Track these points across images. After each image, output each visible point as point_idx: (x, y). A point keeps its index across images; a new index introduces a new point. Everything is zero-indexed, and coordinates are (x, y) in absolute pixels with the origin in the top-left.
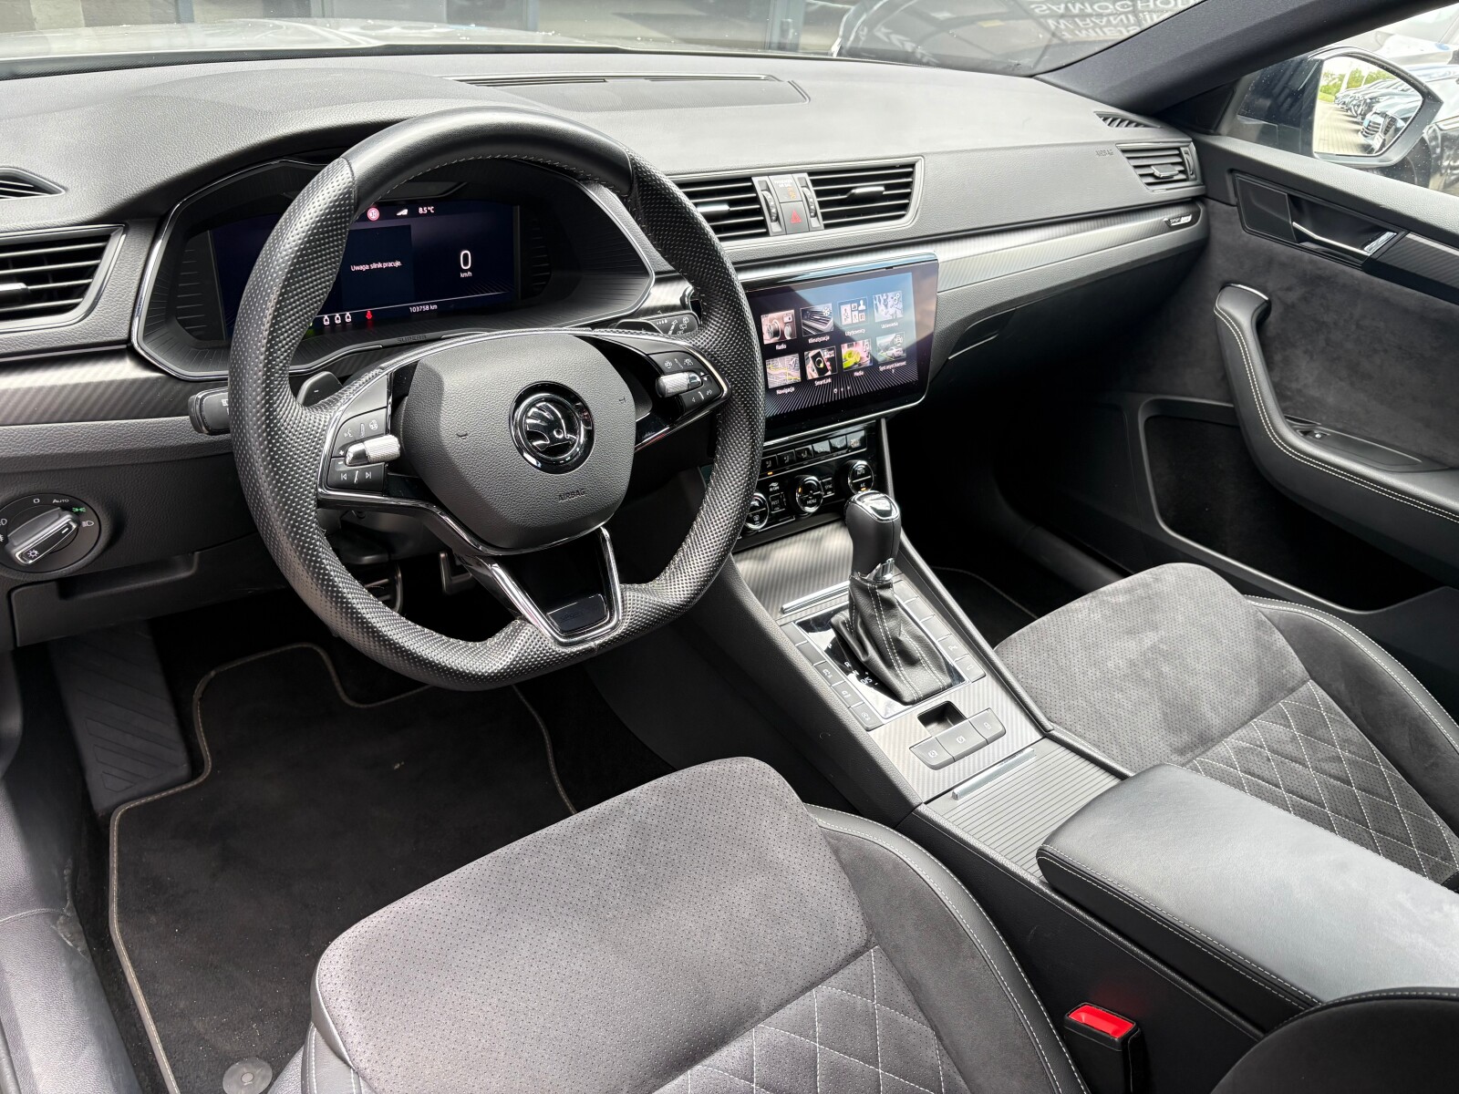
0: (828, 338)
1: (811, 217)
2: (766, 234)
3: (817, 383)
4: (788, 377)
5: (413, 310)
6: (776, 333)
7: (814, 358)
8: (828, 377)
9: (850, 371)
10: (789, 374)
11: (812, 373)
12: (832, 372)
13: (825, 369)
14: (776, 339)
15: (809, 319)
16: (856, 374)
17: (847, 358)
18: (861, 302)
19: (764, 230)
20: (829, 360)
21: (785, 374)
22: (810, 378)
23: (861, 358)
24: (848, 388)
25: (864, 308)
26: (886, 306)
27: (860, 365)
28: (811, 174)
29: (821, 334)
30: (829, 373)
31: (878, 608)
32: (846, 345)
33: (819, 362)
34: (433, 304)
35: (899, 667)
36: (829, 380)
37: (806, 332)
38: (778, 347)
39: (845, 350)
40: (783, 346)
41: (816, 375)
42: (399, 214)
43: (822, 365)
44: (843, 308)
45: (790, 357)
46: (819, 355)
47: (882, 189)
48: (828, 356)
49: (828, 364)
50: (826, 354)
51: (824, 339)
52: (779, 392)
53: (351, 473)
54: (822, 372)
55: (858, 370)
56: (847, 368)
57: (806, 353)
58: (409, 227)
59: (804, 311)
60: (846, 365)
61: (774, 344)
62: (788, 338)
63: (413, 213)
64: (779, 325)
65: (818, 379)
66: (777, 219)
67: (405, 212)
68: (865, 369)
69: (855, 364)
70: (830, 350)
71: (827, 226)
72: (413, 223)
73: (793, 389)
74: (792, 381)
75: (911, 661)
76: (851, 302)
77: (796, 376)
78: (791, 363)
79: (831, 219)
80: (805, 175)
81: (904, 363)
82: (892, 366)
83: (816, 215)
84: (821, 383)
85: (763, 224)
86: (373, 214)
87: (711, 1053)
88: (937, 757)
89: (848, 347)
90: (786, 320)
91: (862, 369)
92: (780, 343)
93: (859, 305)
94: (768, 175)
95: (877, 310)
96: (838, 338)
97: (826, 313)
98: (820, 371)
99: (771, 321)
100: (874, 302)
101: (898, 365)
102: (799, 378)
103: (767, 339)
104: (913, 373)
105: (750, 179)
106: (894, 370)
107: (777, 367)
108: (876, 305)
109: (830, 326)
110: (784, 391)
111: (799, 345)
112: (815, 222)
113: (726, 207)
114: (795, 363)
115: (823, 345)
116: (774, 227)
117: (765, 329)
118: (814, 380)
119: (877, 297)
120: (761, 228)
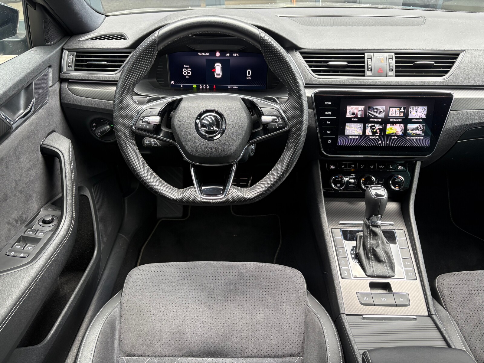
0: (381, 120)
1: (389, 71)
2: (364, 76)
3: (370, 137)
4: (356, 132)
5: (229, 87)
6: (353, 114)
7: (371, 127)
8: (377, 136)
9: (390, 136)
10: (357, 131)
11: (368, 132)
12: (380, 134)
13: (376, 132)
14: (353, 116)
15: (372, 111)
17: (389, 130)
18: (402, 108)
19: (364, 74)
20: (379, 129)
21: (355, 130)
22: (367, 134)
23: (397, 131)
24: (387, 142)
25: (403, 111)
26: (416, 112)
27: (396, 134)
28: (396, 54)
29: (377, 118)
30: (378, 134)
31: (370, 234)
32: (390, 124)
33: (374, 129)
34: (236, 86)
35: (372, 260)
36: (378, 137)
37: (369, 116)
38: (353, 119)
39: (389, 126)
40: (356, 119)
41: (371, 134)
42: (226, 55)
43: (375, 130)
44: (391, 109)
45: (359, 124)
46: (374, 126)
47: (433, 62)
48: (379, 127)
49: (378, 131)
50: (378, 126)
51: (378, 120)
52: (350, 137)
53: (143, 125)
54: (374, 133)
55: (394, 136)
56: (387, 134)
57: (367, 124)
58: (230, 60)
59: (369, 108)
60: (387, 133)
61: (352, 118)
62: (359, 117)
63: (231, 55)
64: (355, 111)
65: (371, 136)
66: (371, 70)
67: (228, 55)
68: (398, 136)
69: (393, 133)
70: (380, 125)
71: (396, 76)
72: (231, 59)
73: (358, 137)
74: (358, 134)
75: (378, 260)
76: (396, 107)
77: (360, 132)
78: (359, 127)
79: (399, 73)
80: (393, 54)
81: (422, 138)
82: (415, 138)
83: (392, 71)
84: (373, 137)
85: (364, 72)
86: (218, 54)
87: (221, 357)
88: (366, 300)
89: (391, 125)
90: (360, 109)
91: (396, 136)
92: (354, 118)
93: (401, 109)
94: (373, 53)
95: (411, 112)
96: (386, 121)
97: (382, 110)
98: (373, 133)
99: (352, 108)
100: (410, 109)
101: (418, 138)
102: (361, 134)
103: (348, 115)
104: (426, 143)
105: (363, 54)
106: (415, 140)
107: (351, 127)
108: (411, 110)
109: (382, 115)
110: (352, 137)
111: (364, 120)
112: (390, 73)
113: (346, 63)
114: (361, 127)
115: (377, 122)
116: (368, 73)
117: (348, 111)
118: (369, 136)
119: (412, 107)
120: (362, 73)
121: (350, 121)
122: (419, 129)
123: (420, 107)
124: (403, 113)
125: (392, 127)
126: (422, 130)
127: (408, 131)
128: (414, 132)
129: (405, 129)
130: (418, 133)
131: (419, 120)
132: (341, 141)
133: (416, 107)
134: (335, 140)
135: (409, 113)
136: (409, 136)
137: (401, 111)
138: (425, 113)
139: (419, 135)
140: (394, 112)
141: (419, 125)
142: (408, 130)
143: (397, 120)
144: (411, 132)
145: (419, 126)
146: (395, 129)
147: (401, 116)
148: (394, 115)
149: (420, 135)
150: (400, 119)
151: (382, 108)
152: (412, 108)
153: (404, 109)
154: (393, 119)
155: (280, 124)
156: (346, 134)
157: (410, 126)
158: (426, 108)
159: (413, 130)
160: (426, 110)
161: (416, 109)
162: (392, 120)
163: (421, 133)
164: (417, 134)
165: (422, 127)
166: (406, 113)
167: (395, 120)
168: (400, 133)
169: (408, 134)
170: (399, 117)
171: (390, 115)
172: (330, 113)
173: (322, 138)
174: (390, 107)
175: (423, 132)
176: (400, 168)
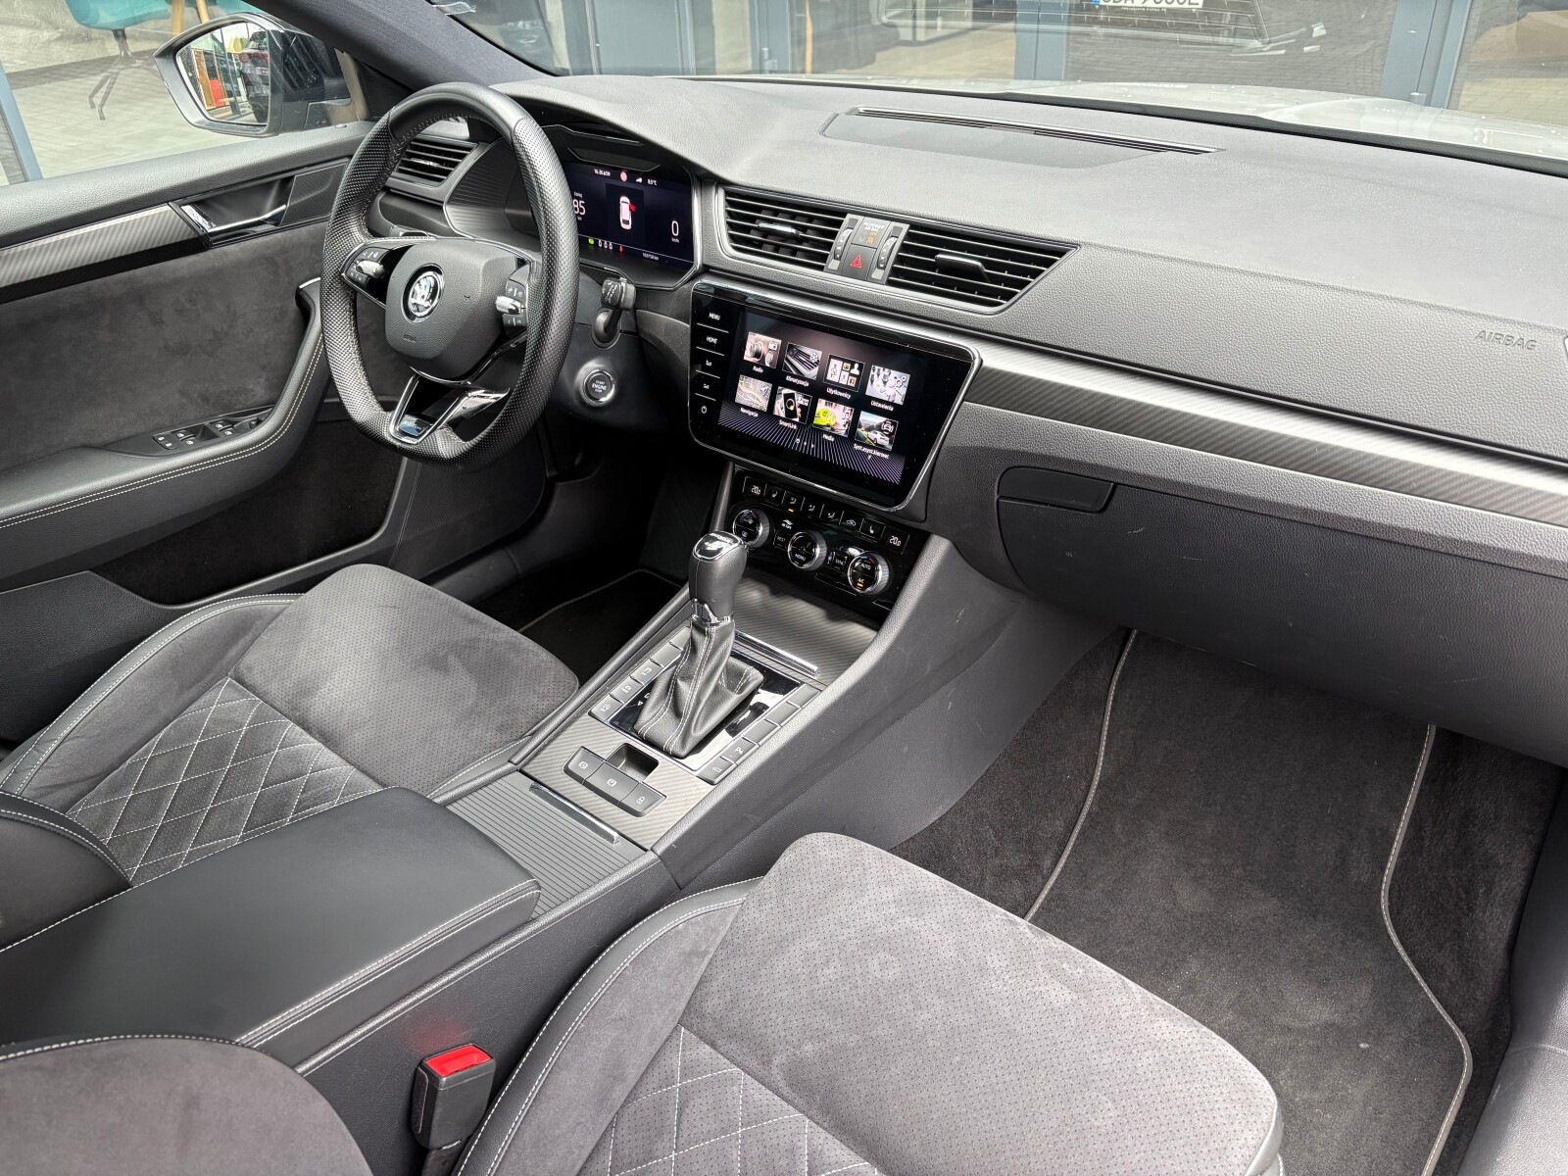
0: (807, 385)
1: (878, 267)
2: (821, 268)
3: (781, 423)
4: (757, 402)
5: (645, 255)
6: (757, 354)
7: (787, 396)
8: (794, 423)
9: (820, 430)
10: (758, 399)
12: (801, 419)
13: (794, 414)
14: (755, 360)
15: (794, 357)
16: (825, 436)
17: (821, 415)
18: (856, 366)
19: (822, 264)
20: (801, 406)
21: (754, 397)
22: (776, 413)
23: (836, 423)
24: (813, 446)
25: (857, 372)
26: (885, 383)
27: (833, 429)
28: (911, 226)
29: (801, 376)
30: (797, 420)
32: (824, 401)
33: (790, 404)
34: (656, 255)
35: (666, 705)
36: (795, 427)
37: (786, 368)
38: (755, 368)
39: (822, 405)
40: (760, 370)
41: (782, 414)
42: (637, 181)
43: (792, 408)
44: (833, 362)
45: (764, 383)
46: (793, 396)
47: (981, 264)
48: (802, 403)
51: (803, 383)
52: (743, 410)
53: (356, 274)
54: (790, 414)
55: (829, 434)
56: (816, 425)
57: (780, 388)
58: (642, 192)
59: (791, 347)
60: (817, 421)
61: (753, 364)
62: (768, 365)
63: (645, 182)
64: (763, 349)
65: (783, 419)
66: (840, 258)
67: (640, 180)
68: (836, 436)
69: (828, 426)
70: (805, 397)
71: (890, 283)
72: (645, 190)
73: (756, 415)
74: (758, 407)
75: (677, 709)
76: (844, 361)
77: (763, 405)
78: (763, 389)
79: (894, 277)
80: (905, 227)
82: (870, 451)
83: (885, 267)
84: (786, 424)
85: (824, 258)
86: (624, 176)
88: (582, 767)
90: (771, 346)
91: (833, 435)
92: (758, 366)
93: (852, 367)
94: (865, 215)
95: (872, 381)
96: (818, 390)
97: (814, 359)
98: (788, 412)
99: (757, 340)
100: (872, 373)
101: (878, 454)
102: (765, 408)
103: (748, 356)
104: (894, 473)
105: (843, 214)
106: (870, 457)
107: (747, 386)
108: (873, 376)
109: (812, 373)
110: (748, 412)
111: (776, 376)
112: (878, 274)
113: (794, 231)
114: (766, 391)
115: (799, 388)
116: (833, 264)
117: (748, 346)
118: (779, 418)
119: (877, 368)
120: (818, 260)
121: (748, 370)
122: (882, 431)
123: (894, 373)
124: (855, 379)
125: (828, 408)
126: (889, 435)
127: (859, 430)
128: (872, 435)
129: (854, 423)
130: (880, 441)
131: (886, 407)
132: (726, 418)
133: (887, 370)
134: (715, 410)
135: (870, 382)
136: (859, 444)
137: (852, 371)
138: (903, 391)
139: (880, 448)
140: (839, 373)
141: (884, 419)
142: (860, 427)
143: (841, 394)
144: (865, 433)
145: (885, 423)
146: (833, 416)
147: (851, 385)
148: (835, 379)
149: (883, 446)
150: (849, 392)
151: (815, 354)
152: (876, 371)
153: (860, 369)
154: (834, 388)
155: (520, 319)
156: (737, 400)
157: (866, 418)
158: (906, 377)
159: (869, 429)
160: (906, 384)
161: (885, 376)
162: (830, 391)
163: (885, 441)
164: (877, 444)
165: (891, 429)
166: (863, 380)
167: (836, 392)
168: (842, 430)
169: (859, 437)
170: (847, 386)
171: (829, 378)
172: (714, 340)
173: (693, 396)
174: (831, 357)
175: (890, 442)
176: (895, 541)
